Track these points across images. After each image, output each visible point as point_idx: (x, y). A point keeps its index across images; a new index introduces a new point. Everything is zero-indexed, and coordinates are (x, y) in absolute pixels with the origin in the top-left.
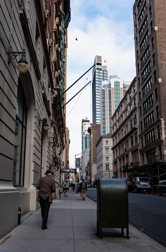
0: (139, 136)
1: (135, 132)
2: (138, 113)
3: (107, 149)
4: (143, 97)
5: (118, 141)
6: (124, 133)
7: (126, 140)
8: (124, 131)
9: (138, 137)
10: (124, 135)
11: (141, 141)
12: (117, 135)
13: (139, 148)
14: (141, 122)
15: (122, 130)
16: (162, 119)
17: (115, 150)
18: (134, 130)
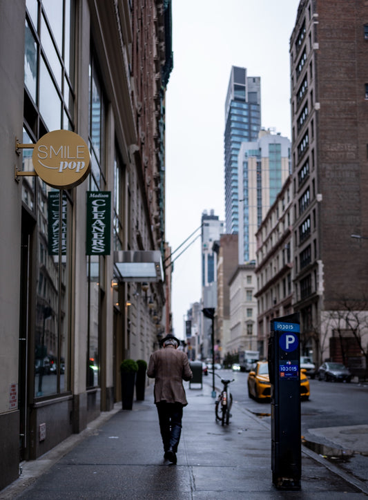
0: (294, 281)
1: (287, 273)
2: (292, 240)
3: (249, 293)
4: (300, 214)
5: (265, 283)
6: (273, 270)
7: (276, 284)
8: (273, 266)
9: (292, 283)
10: (274, 274)
11: (295, 290)
12: (264, 272)
13: (293, 302)
14: (296, 258)
15: (271, 264)
16: (320, 262)
17: (260, 298)
18: (286, 269)
